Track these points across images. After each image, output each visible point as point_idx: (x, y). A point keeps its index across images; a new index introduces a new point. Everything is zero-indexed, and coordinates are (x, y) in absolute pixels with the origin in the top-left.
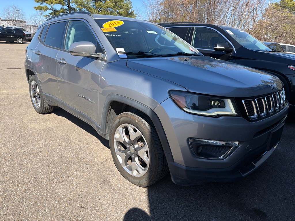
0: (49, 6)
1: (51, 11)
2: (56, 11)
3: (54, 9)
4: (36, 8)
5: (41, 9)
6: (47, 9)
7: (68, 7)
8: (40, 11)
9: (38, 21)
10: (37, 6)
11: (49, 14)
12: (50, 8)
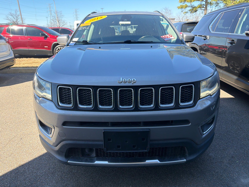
0: (189, 4)
1: (190, 8)
2: (194, 7)
3: (193, 6)
4: (179, 8)
5: (182, 7)
6: (186, 7)
7: (206, 2)
8: (181, 9)
9: (181, 17)
10: (179, 6)
11: (188, 11)
12: (190, 6)
